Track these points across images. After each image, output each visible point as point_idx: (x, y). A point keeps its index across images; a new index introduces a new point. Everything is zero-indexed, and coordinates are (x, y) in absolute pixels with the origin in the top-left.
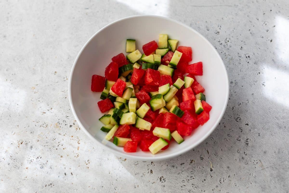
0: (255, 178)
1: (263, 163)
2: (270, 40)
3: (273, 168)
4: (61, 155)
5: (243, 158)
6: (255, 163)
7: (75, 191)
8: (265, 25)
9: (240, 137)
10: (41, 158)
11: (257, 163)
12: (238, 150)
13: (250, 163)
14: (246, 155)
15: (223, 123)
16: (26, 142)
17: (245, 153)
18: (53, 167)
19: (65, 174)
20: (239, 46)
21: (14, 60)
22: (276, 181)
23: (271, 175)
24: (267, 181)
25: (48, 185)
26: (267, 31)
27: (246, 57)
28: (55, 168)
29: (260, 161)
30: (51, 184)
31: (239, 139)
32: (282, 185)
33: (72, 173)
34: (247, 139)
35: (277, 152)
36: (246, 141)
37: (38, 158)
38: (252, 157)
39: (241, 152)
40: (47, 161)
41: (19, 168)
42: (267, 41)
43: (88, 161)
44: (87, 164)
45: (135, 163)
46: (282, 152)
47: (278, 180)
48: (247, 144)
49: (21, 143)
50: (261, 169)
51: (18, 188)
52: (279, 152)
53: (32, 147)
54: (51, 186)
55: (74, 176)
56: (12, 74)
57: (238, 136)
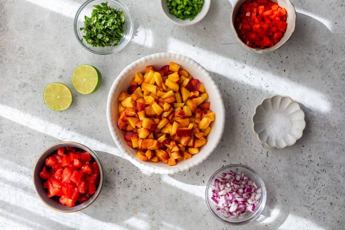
0: (273, 179)
1: (278, 168)
2: (284, 70)
3: (285, 171)
4: (140, 176)
5: (265, 166)
6: (273, 169)
7: (154, 200)
8: (280, 56)
9: (262, 151)
10: (127, 180)
11: (275, 168)
12: (261, 161)
13: (270, 169)
14: (267, 163)
15: (251, 142)
16: (114, 170)
17: (266, 162)
18: (136, 185)
19: (146, 189)
20: (261, 77)
21: (91, 106)
22: (288, 180)
23: (284, 176)
24: (281, 181)
25: (135, 198)
26: (282, 62)
27: (266, 87)
28: (138, 186)
29: (277, 167)
30: (137, 197)
31: (262, 153)
32: (291, 182)
33: (150, 189)
34: (267, 152)
35: (288, 159)
36: (267, 154)
37: (125, 180)
38: (271, 164)
39: (264, 162)
40: (132, 182)
41: (113, 188)
42: (281, 71)
43: (160, 178)
44: (159, 181)
45: (192, 177)
46: (292, 159)
47: (289, 179)
48: (268, 156)
49: (111, 171)
50: (277, 172)
51: (116, 202)
52: (289, 159)
53: (119, 173)
54: (137, 198)
55: (152, 190)
56: (92, 118)
57: (261, 151)
